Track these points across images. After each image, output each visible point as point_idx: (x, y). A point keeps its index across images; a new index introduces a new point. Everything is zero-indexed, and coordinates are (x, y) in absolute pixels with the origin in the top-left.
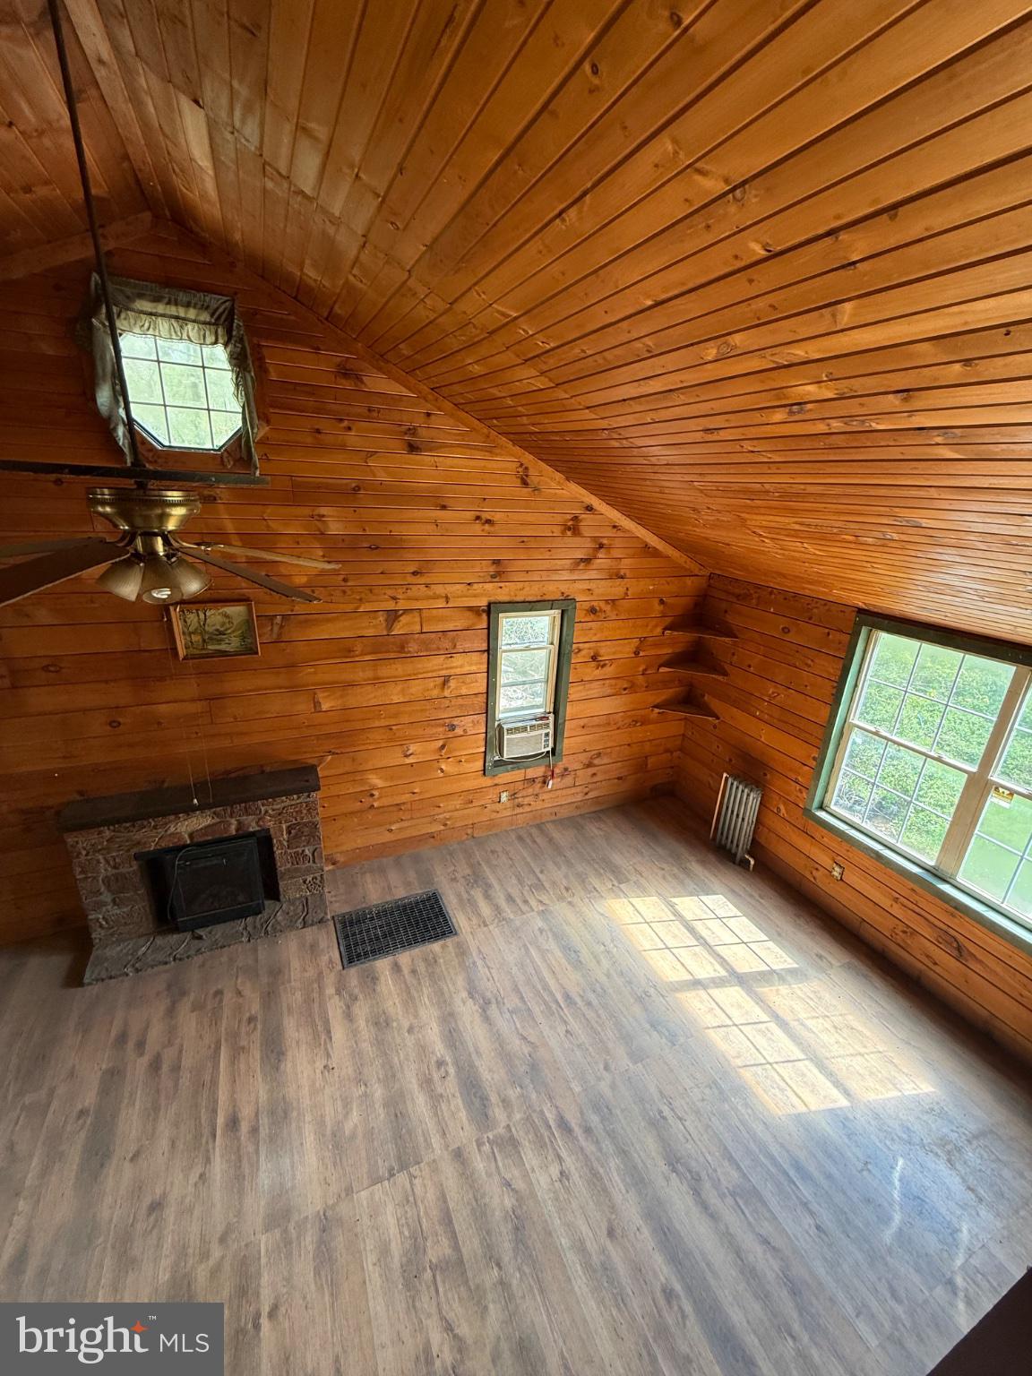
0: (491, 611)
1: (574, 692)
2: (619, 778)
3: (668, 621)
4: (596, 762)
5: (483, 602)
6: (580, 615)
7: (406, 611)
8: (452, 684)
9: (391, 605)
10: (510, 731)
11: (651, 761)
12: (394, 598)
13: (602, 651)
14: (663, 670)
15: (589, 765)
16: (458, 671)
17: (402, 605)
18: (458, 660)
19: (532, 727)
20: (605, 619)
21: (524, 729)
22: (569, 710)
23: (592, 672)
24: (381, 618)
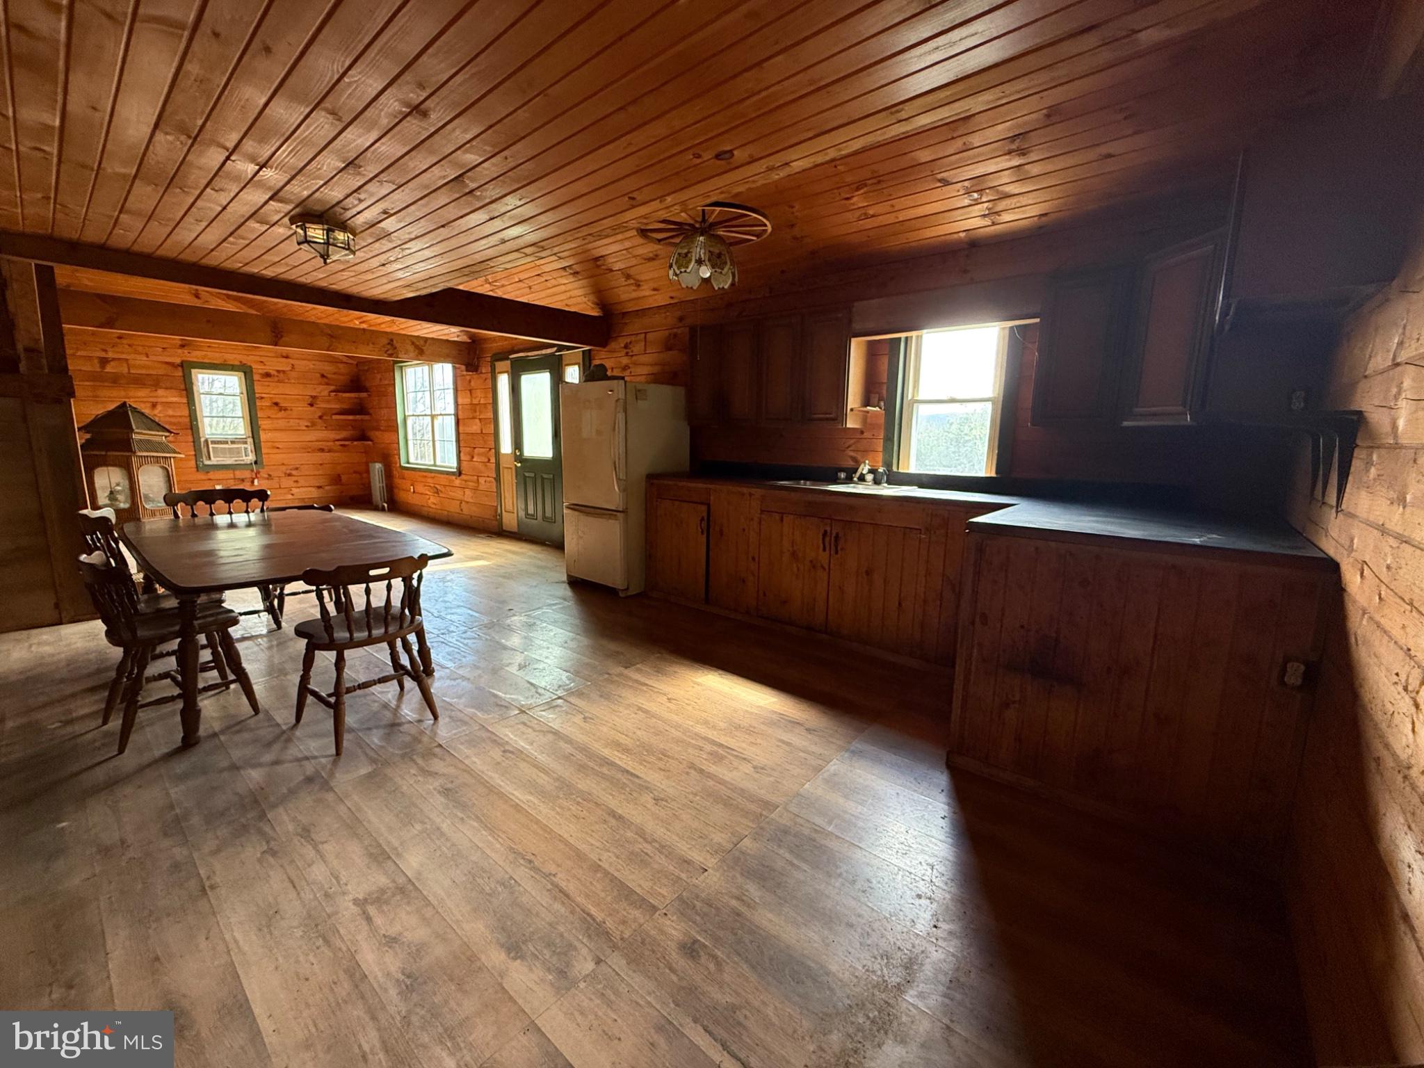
0: (186, 368)
1: (263, 423)
2: (319, 487)
3: (332, 388)
4: (294, 472)
5: (178, 361)
6: (256, 377)
7: (114, 359)
8: (159, 408)
9: (103, 355)
10: (213, 442)
11: (344, 478)
12: (105, 351)
13: (278, 401)
14: (334, 417)
15: (290, 475)
16: (164, 400)
17: (110, 355)
18: (161, 392)
19: (233, 442)
20: (279, 381)
21: (226, 443)
22: (263, 436)
23: (273, 412)
24: (96, 361)
